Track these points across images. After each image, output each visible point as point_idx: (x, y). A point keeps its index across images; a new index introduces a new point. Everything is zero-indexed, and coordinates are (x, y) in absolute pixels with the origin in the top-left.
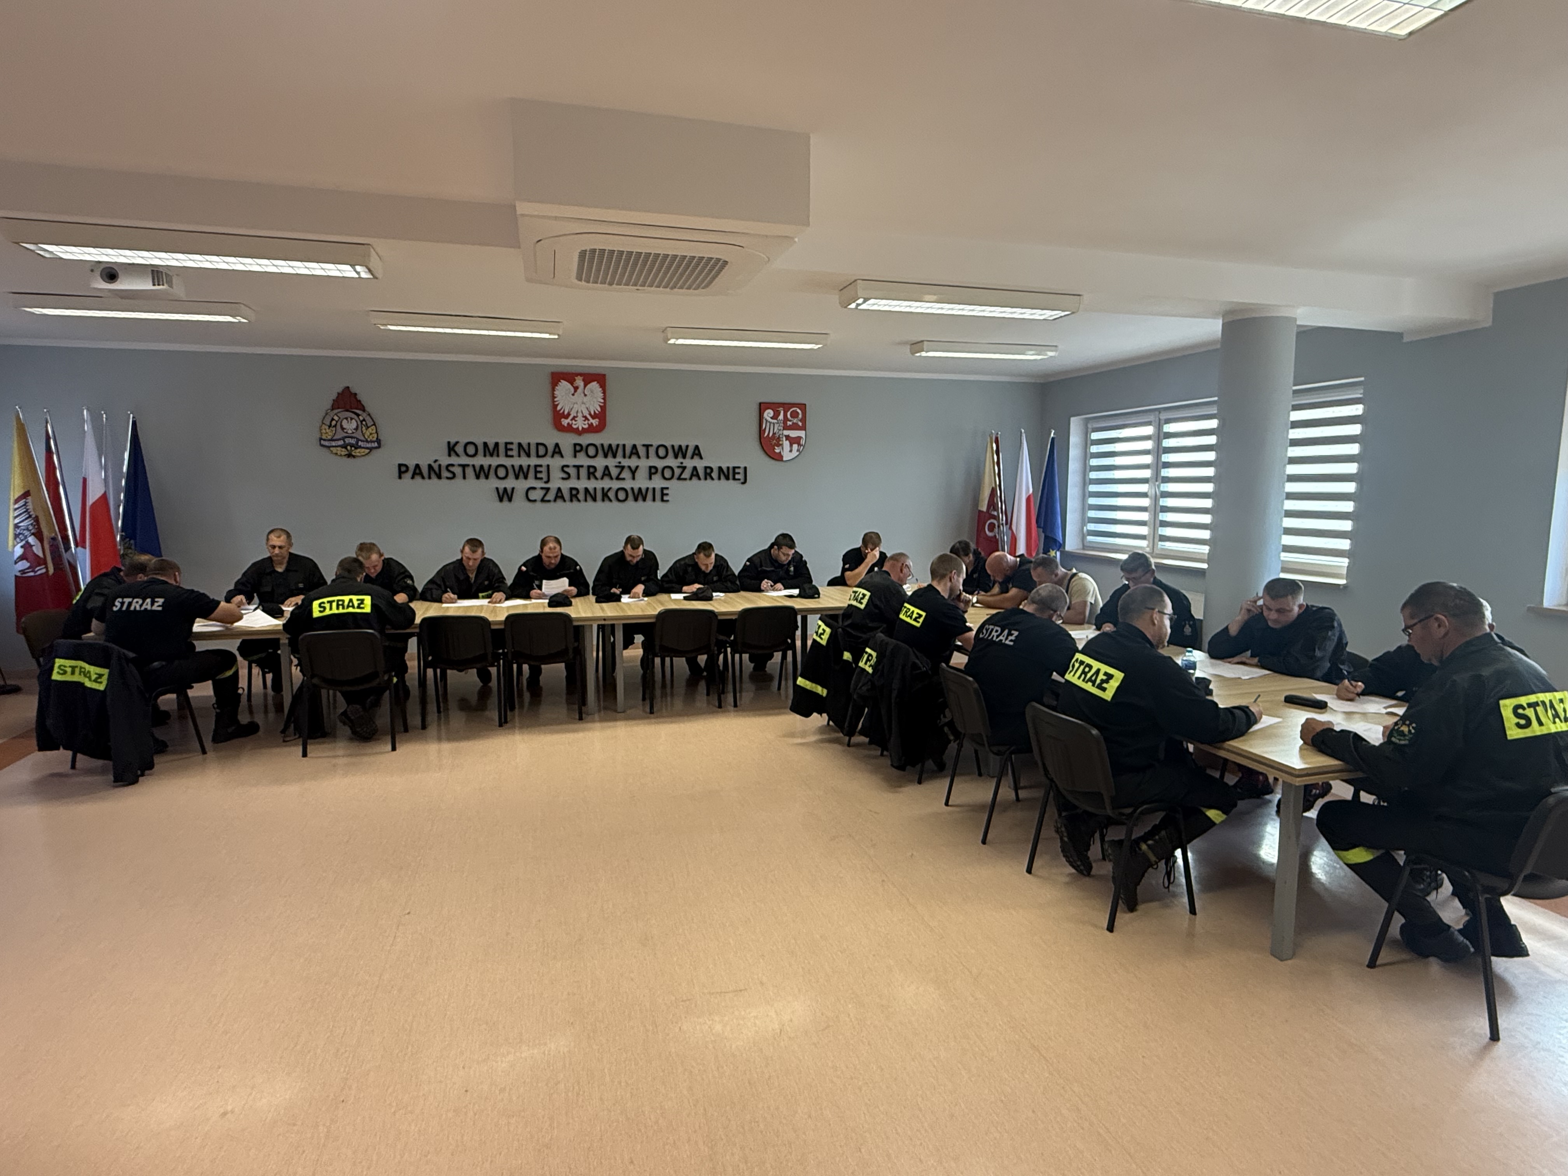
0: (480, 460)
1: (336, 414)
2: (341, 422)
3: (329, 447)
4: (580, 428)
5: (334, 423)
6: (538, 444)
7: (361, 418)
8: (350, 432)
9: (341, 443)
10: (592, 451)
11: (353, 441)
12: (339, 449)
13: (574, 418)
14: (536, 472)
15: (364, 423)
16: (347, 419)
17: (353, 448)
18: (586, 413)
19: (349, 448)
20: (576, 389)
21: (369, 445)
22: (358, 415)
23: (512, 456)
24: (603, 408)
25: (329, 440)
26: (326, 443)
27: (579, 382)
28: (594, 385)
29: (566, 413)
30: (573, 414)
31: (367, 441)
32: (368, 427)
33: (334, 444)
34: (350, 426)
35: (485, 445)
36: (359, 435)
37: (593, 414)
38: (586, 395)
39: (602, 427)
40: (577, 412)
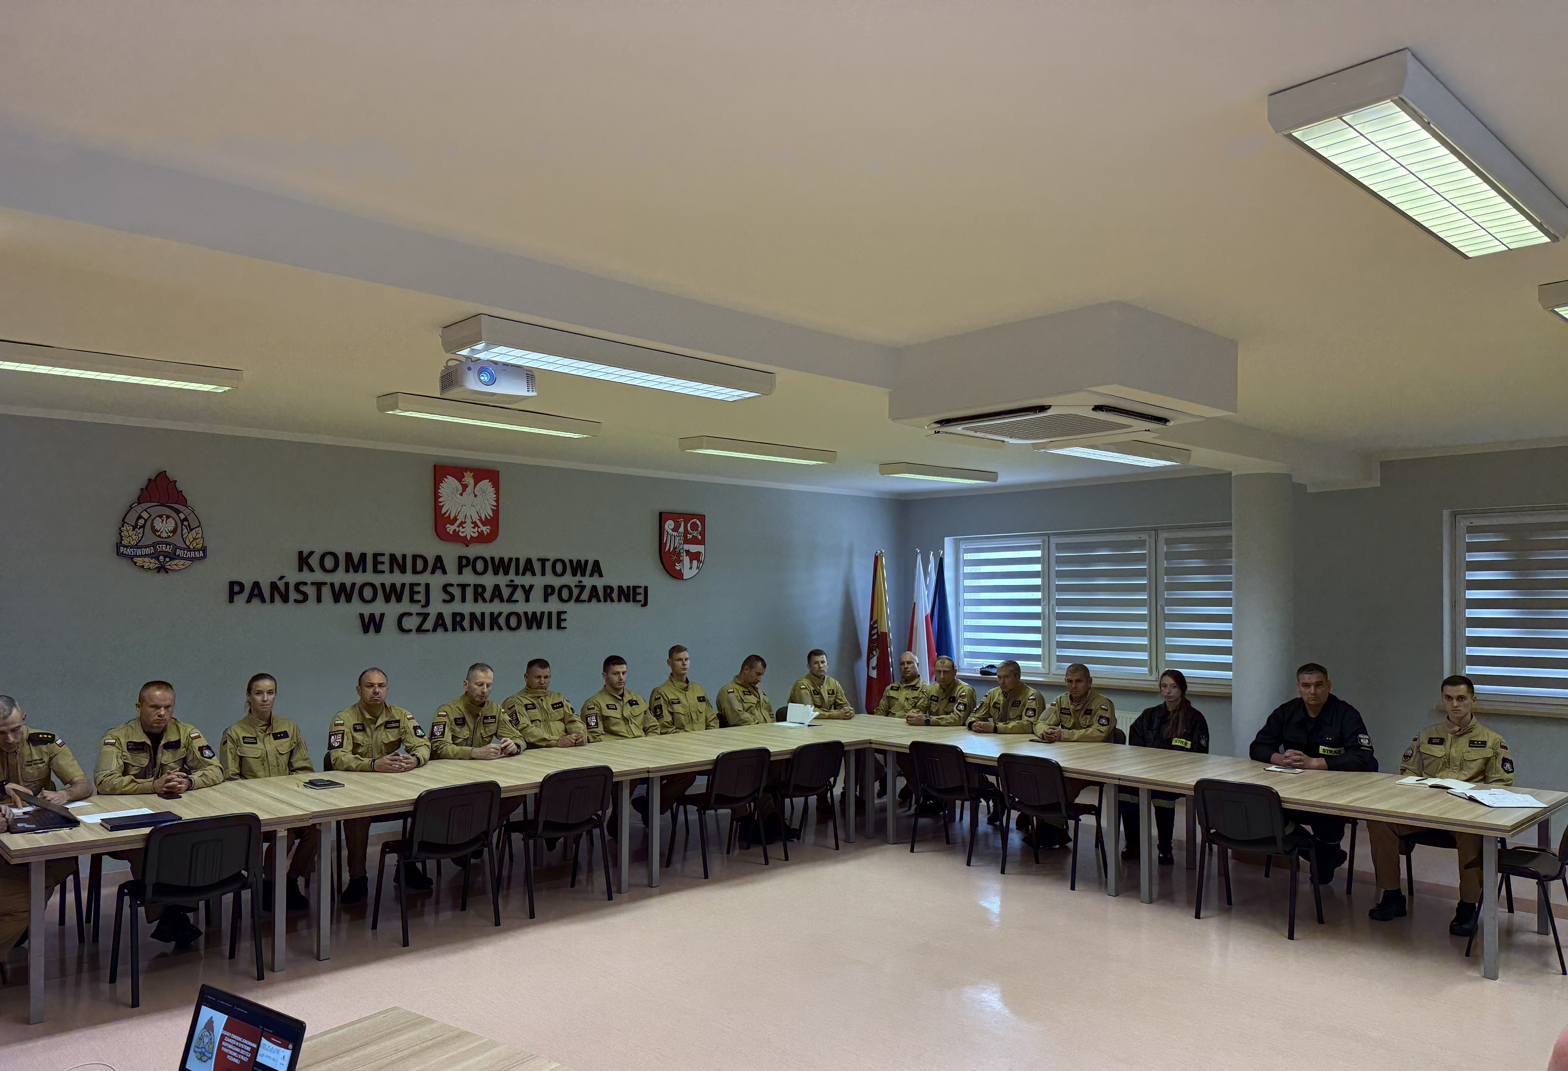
1: (145, 510)
2: (153, 520)
3: (127, 557)
4: (469, 538)
5: (141, 522)
6: (415, 557)
7: (182, 516)
8: (164, 535)
9: (150, 550)
10: (480, 566)
11: (168, 549)
12: (146, 559)
13: (462, 524)
14: (412, 593)
15: (186, 523)
16: (161, 516)
17: (167, 559)
18: (476, 518)
19: (161, 558)
20: (465, 487)
21: (192, 555)
22: (178, 512)
23: (383, 572)
24: (496, 512)
25: (132, 547)
26: (128, 551)
27: (469, 479)
28: (486, 484)
29: (452, 517)
30: (460, 519)
31: (187, 549)
32: (191, 529)
33: (139, 552)
34: (165, 526)
35: (349, 556)
36: (177, 540)
37: (483, 519)
38: (476, 496)
39: (492, 537)
40: (465, 517)
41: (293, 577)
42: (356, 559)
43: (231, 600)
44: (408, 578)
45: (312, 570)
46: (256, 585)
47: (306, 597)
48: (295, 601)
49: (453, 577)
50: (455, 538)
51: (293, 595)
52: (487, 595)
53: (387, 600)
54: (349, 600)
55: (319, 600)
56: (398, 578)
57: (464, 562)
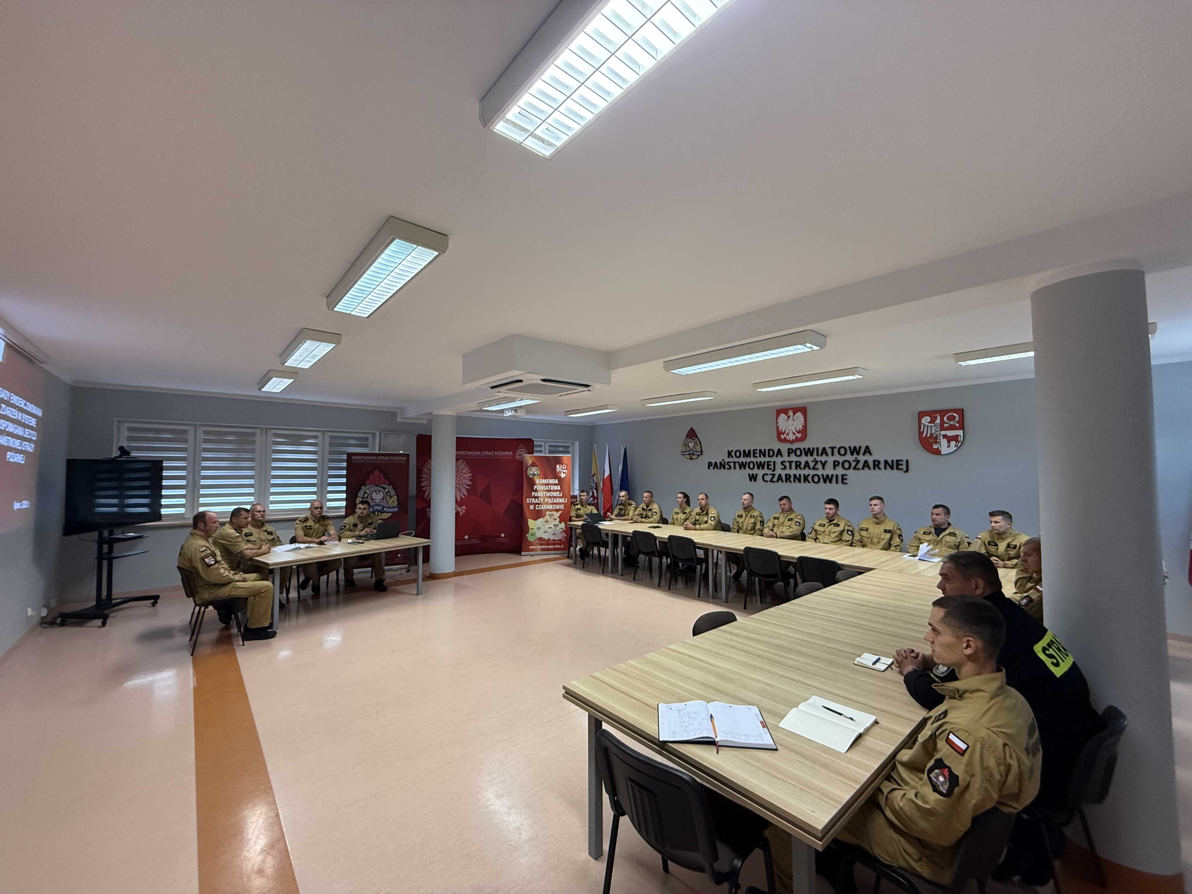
0: (742, 459)
1: (687, 440)
2: (689, 443)
3: (684, 455)
4: (791, 440)
5: (686, 444)
6: (769, 450)
7: (696, 441)
8: (692, 448)
9: (688, 453)
10: (798, 452)
11: (692, 452)
12: (688, 455)
13: (788, 434)
14: (768, 465)
15: (697, 443)
16: (691, 442)
17: (693, 455)
18: (794, 431)
19: (691, 455)
20: (789, 417)
21: (698, 454)
22: (694, 440)
23: (757, 457)
26: (683, 453)
27: (791, 413)
28: (799, 414)
29: (783, 431)
30: (787, 432)
31: (697, 452)
32: (697, 445)
33: (686, 453)
34: (692, 445)
35: (744, 451)
36: (694, 449)
37: (798, 430)
38: (794, 420)
39: (803, 438)
40: (789, 430)
41: (727, 460)
42: (747, 452)
43: (709, 468)
44: (767, 459)
45: (732, 457)
46: (716, 463)
47: (730, 467)
48: (727, 469)
49: (786, 458)
50: (785, 441)
51: (727, 466)
52: (802, 466)
53: (758, 468)
54: (745, 468)
55: (735, 468)
56: (762, 459)
57: (791, 451)
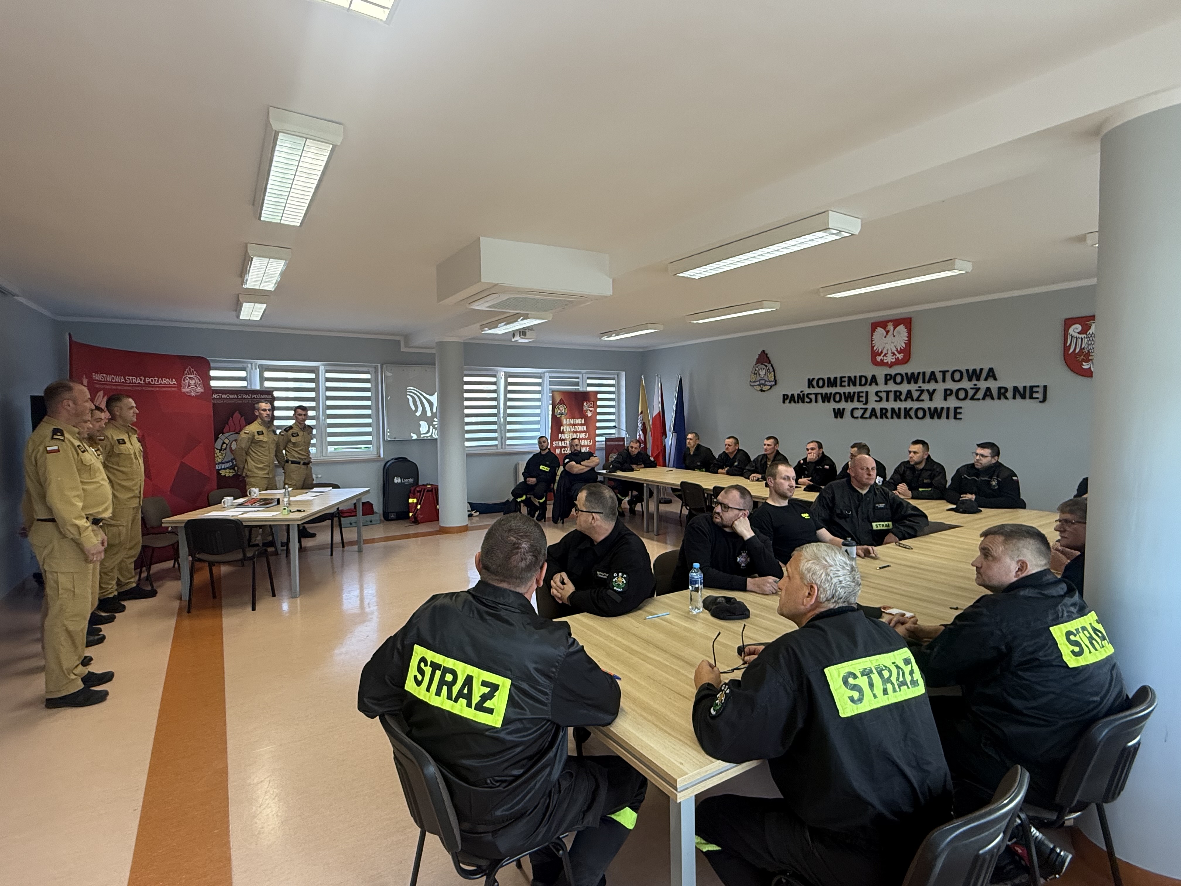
0: (827, 390)
1: (757, 366)
2: (759, 371)
3: (753, 386)
4: (889, 362)
5: (756, 372)
6: (861, 377)
7: (768, 368)
8: (763, 376)
9: (758, 383)
10: (898, 379)
11: (763, 382)
12: (757, 387)
13: (885, 355)
14: (859, 397)
15: (769, 371)
16: (762, 369)
17: (764, 386)
18: (894, 350)
19: (762, 386)
20: (887, 332)
21: (770, 384)
22: (766, 366)
23: (845, 386)
25: (754, 382)
26: (752, 384)
27: (890, 327)
28: (902, 328)
30: (885, 352)
31: (770, 382)
32: (770, 373)
33: (755, 384)
34: (763, 373)
35: (829, 379)
36: (766, 378)
37: (899, 349)
38: (894, 336)
39: (906, 360)
40: (888, 350)
41: (807, 391)
42: (832, 380)
44: (858, 389)
45: (813, 387)
46: (793, 395)
47: (811, 401)
48: (807, 402)
49: (882, 387)
50: (882, 364)
52: (903, 397)
53: (846, 401)
54: (829, 401)
56: (852, 389)
57: (888, 377)
